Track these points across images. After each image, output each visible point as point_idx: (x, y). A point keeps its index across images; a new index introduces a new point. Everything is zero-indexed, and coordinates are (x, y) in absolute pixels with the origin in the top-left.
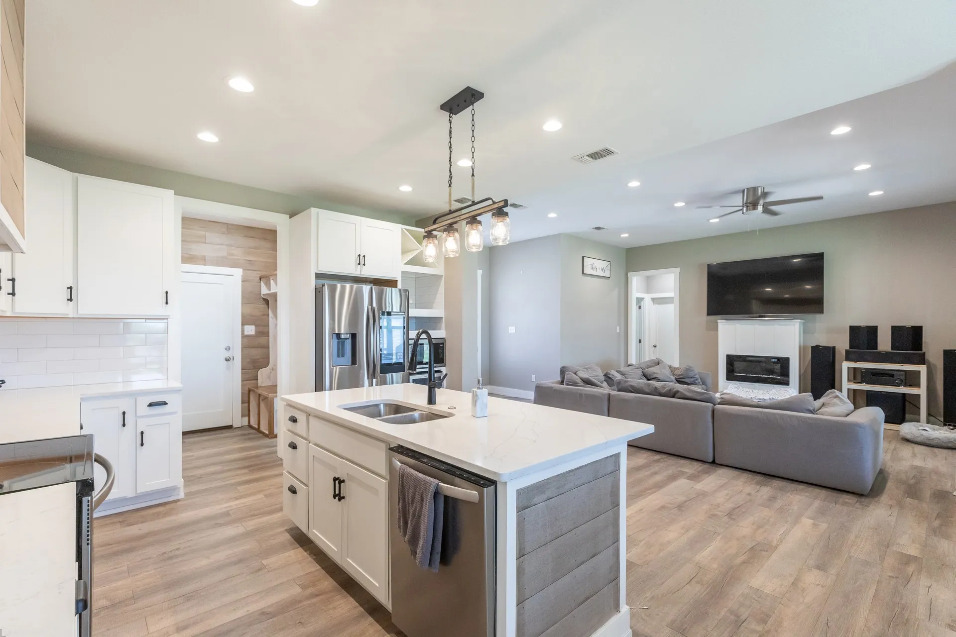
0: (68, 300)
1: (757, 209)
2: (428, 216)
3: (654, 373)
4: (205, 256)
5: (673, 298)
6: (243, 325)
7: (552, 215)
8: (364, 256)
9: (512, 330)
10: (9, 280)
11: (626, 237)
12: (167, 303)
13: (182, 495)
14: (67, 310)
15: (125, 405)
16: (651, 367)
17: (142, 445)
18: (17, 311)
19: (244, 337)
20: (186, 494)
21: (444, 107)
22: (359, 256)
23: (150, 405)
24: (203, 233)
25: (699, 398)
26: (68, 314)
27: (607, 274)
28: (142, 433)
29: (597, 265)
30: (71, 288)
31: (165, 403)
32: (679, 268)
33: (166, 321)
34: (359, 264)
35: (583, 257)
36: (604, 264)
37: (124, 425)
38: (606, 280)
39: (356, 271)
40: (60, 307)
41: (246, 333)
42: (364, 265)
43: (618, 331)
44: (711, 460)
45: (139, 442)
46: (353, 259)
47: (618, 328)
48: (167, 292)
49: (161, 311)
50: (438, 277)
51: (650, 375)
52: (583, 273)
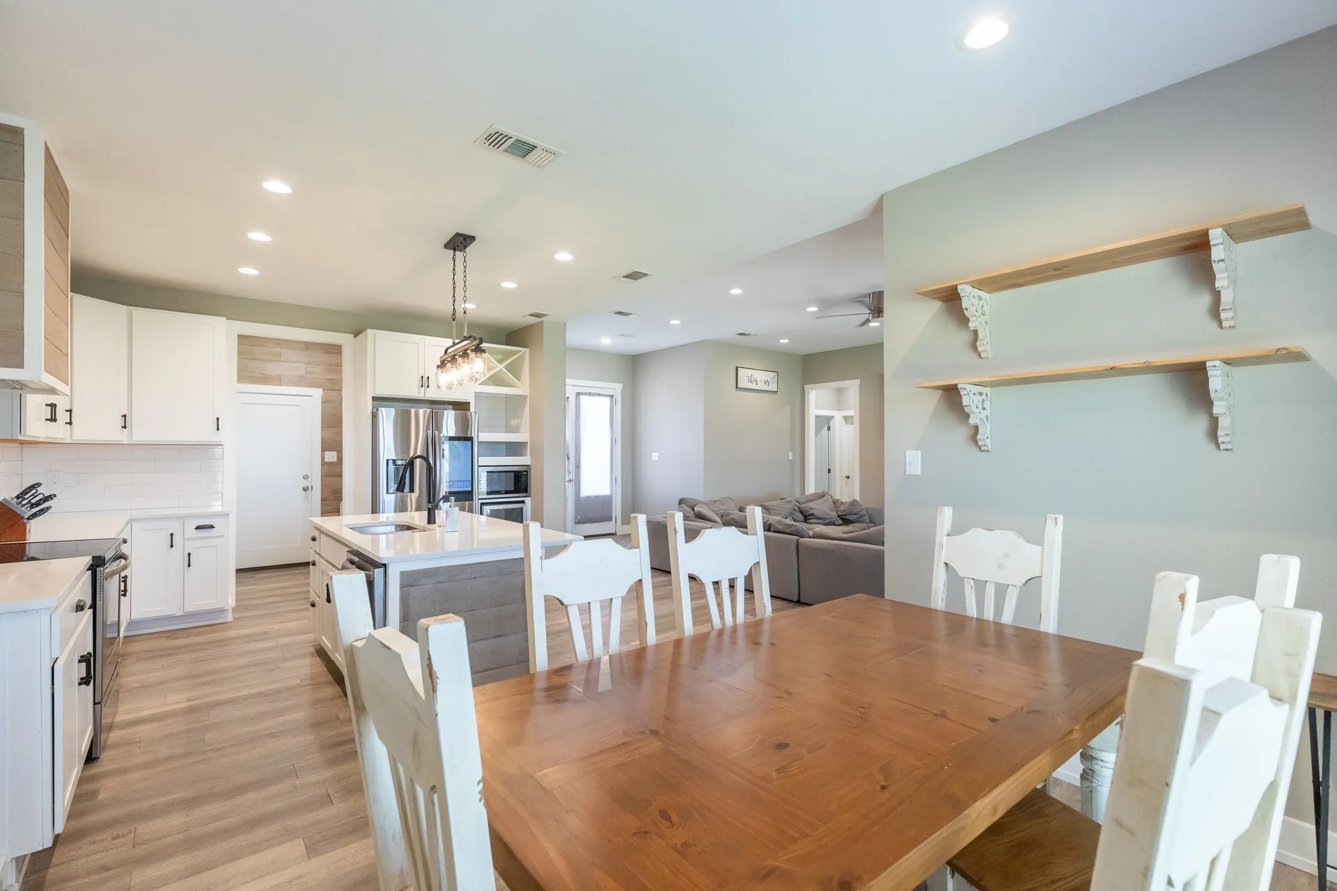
0: (122, 427)
1: (883, 317)
2: (512, 330)
3: (812, 509)
4: (280, 376)
5: (853, 416)
6: (323, 451)
7: (675, 322)
8: (428, 378)
9: (655, 456)
10: (67, 411)
11: (787, 343)
12: (218, 429)
13: (230, 618)
14: (123, 437)
15: (173, 527)
16: (812, 501)
17: (189, 565)
18: (75, 438)
19: (324, 463)
20: (234, 619)
21: (447, 246)
22: (422, 377)
23: (198, 528)
24: (279, 350)
25: (788, 531)
26: (122, 441)
27: (773, 387)
28: (189, 554)
29: (758, 377)
30: (125, 416)
31: (212, 527)
32: (859, 380)
33: (220, 447)
34: (422, 386)
35: (737, 368)
36: (769, 376)
37: (172, 546)
38: (773, 396)
39: (419, 392)
40: (113, 433)
41: (326, 460)
42: (428, 387)
43: (791, 458)
44: (796, 599)
45: (187, 563)
46: (417, 381)
47: (791, 454)
48: (218, 419)
49: (209, 435)
50: (523, 397)
51: (807, 511)
52: (737, 387)
